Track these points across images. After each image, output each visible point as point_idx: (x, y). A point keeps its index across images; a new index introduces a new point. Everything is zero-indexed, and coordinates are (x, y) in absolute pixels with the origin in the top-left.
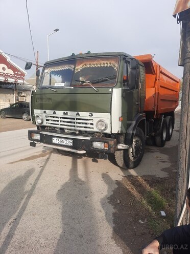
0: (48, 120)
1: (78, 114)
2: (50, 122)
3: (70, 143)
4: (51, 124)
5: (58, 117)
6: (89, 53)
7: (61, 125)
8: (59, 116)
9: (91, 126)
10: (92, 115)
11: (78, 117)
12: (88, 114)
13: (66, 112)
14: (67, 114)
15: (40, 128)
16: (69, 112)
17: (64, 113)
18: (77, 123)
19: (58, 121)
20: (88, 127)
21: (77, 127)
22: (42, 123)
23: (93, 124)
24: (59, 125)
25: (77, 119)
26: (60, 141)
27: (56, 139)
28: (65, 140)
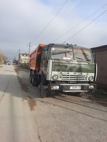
1: (81, 74)
2: (62, 78)
3: (80, 88)
4: (62, 79)
5: (69, 76)
6: (75, 45)
7: (70, 79)
9: (86, 79)
10: (88, 74)
11: (81, 75)
12: (86, 73)
14: (76, 74)
17: (74, 74)
18: (80, 78)
19: (69, 78)
20: (84, 80)
21: (79, 80)
22: (57, 79)
23: (87, 78)
24: (68, 79)
25: (80, 76)
26: (74, 88)
27: (72, 87)
28: (77, 87)
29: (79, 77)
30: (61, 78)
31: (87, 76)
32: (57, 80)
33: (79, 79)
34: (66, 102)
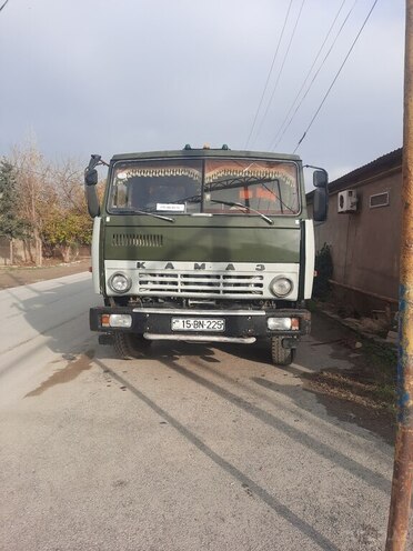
0: (146, 282)
1: (230, 268)
3: (218, 325)
4: (152, 290)
5: (176, 276)
6: (225, 148)
7: (182, 291)
8: (179, 273)
9: (258, 289)
10: (263, 268)
11: (231, 273)
12: (253, 265)
13: (200, 264)
14: (203, 267)
15: (112, 302)
16: (208, 265)
17: (197, 267)
18: (225, 284)
19: (179, 287)
20: (250, 292)
21: (225, 292)
22: (128, 290)
23: (261, 285)
24: (177, 290)
25: (225, 277)
26: (192, 324)
27: (181, 321)
28: (205, 321)
29: (221, 280)
30: (144, 286)
31: (262, 277)
32: (130, 292)
33: (221, 288)
34: (193, 384)
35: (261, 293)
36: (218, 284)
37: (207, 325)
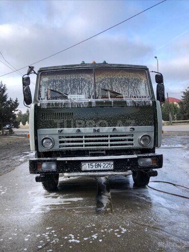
0: (63, 142)
1: (114, 130)
3: (110, 166)
4: (67, 146)
5: (82, 137)
7: (85, 146)
9: (130, 142)
10: (134, 130)
13: (96, 128)
14: (98, 130)
16: (101, 129)
17: (95, 131)
18: (111, 141)
20: (126, 144)
21: (111, 145)
22: (52, 147)
24: (82, 146)
25: (111, 136)
26: (94, 166)
27: (87, 164)
28: (102, 163)
29: (109, 138)
30: (62, 144)
31: (132, 136)
33: (109, 143)
35: (133, 144)
36: (107, 141)
37: (103, 166)
